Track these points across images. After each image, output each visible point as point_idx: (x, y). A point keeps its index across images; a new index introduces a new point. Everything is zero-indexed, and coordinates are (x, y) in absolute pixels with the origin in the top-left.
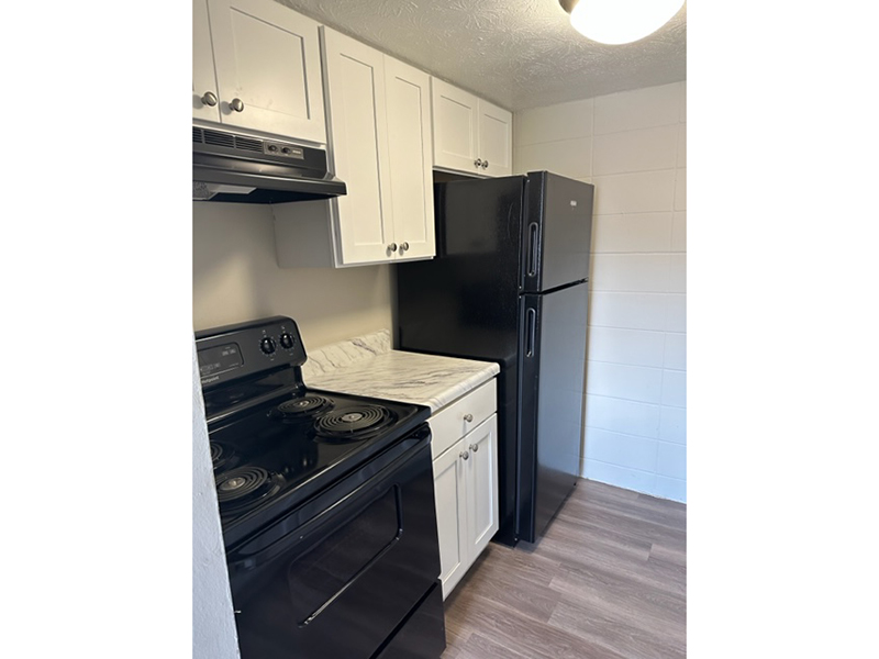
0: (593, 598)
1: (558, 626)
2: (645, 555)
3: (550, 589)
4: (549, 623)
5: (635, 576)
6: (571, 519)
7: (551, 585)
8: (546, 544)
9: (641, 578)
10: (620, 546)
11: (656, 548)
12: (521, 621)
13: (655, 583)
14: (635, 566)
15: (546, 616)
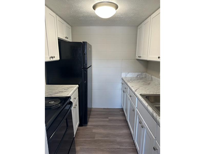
0: (102, 131)
1: (97, 139)
2: (108, 120)
3: (93, 132)
4: (95, 139)
5: (107, 124)
6: (92, 117)
7: (93, 131)
8: (89, 123)
9: (109, 124)
10: (103, 119)
11: (109, 118)
12: (89, 141)
13: (111, 124)
14: (107, 122)
15: (94, 138)
